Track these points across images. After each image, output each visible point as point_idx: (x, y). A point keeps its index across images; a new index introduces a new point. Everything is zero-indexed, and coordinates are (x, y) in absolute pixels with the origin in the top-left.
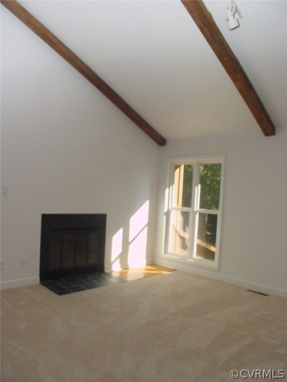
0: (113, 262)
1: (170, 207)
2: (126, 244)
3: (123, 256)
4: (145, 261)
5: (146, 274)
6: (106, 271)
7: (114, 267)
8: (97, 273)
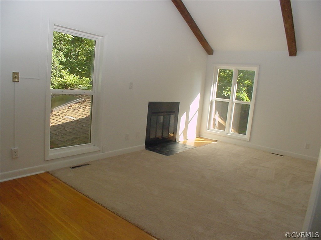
0: (180, 135)
1: (213, 99)
2: (187, 122)
3: (185, 131)
4: (195, 135)
5: (195, 143)
6: (177, 141)
7: (181, 139)
8: (172, 142)
